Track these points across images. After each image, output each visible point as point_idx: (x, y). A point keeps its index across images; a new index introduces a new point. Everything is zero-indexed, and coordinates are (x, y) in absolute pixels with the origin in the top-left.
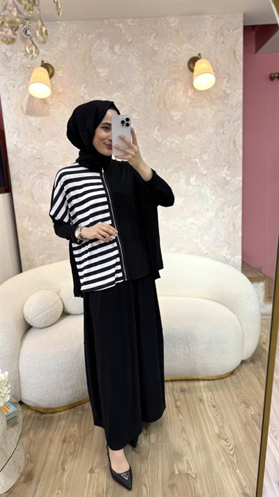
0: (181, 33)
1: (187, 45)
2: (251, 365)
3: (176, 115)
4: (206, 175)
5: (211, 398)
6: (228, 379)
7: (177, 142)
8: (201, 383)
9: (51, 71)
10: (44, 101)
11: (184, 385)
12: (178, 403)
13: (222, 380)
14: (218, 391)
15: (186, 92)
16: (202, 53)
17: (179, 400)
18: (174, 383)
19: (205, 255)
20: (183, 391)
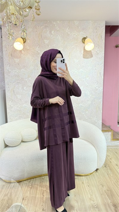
0: (79, 27)
1: (82, 32)
3: (76, 61)
5: (87, 182)
9: (25, 40)
16: (88, 36)
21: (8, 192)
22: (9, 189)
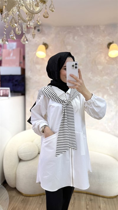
0: (105, 32)
1: (107, 37)
3: (100, 67)
4: (112, 95)
5: (105, 207)
6: (115, 199)
7: (99, 79)
8: (101, 198)
9: (47, 46)
10: (43, 59)
11: (92, 197)
12: (88, 207)
13: (112, 199)
14: (109, 204)
15: (105, 58)
16: (114, 41)
17: (88, 205)
18: (87, 195)
19: (109, 133)
20: (91, 200)
21: (16, 205)
22: (18, 202)
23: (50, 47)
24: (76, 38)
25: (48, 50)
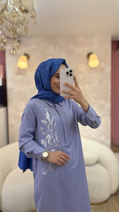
1: (87, 48)
2: (115, 197)
9: (28, 57)
13: (101, 205)
16: (93, 51)
23: (32, 58)
24: (57, 48)
25: (30, 60)
